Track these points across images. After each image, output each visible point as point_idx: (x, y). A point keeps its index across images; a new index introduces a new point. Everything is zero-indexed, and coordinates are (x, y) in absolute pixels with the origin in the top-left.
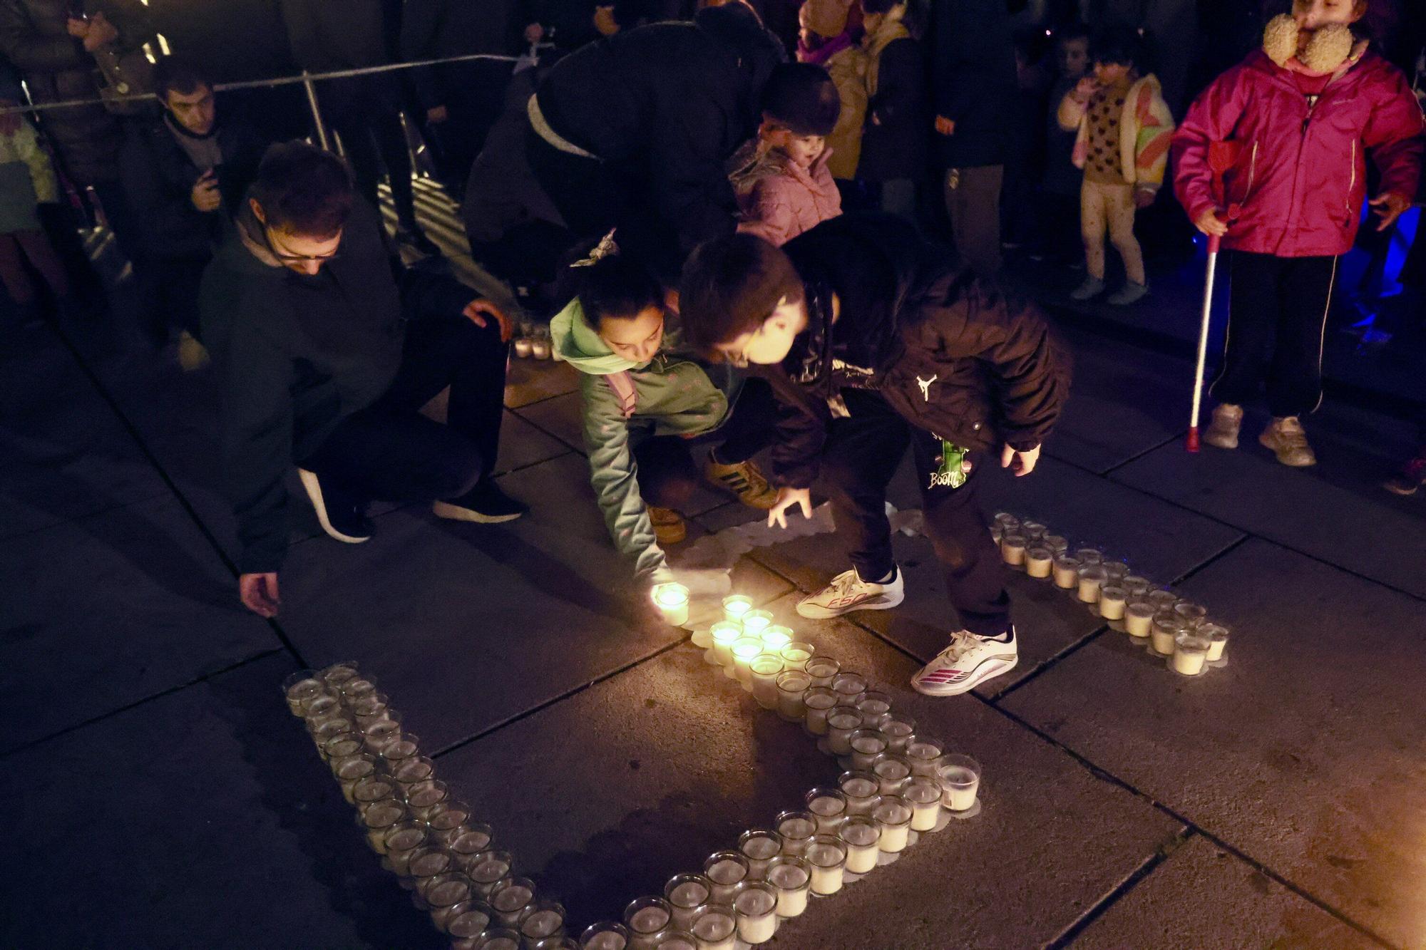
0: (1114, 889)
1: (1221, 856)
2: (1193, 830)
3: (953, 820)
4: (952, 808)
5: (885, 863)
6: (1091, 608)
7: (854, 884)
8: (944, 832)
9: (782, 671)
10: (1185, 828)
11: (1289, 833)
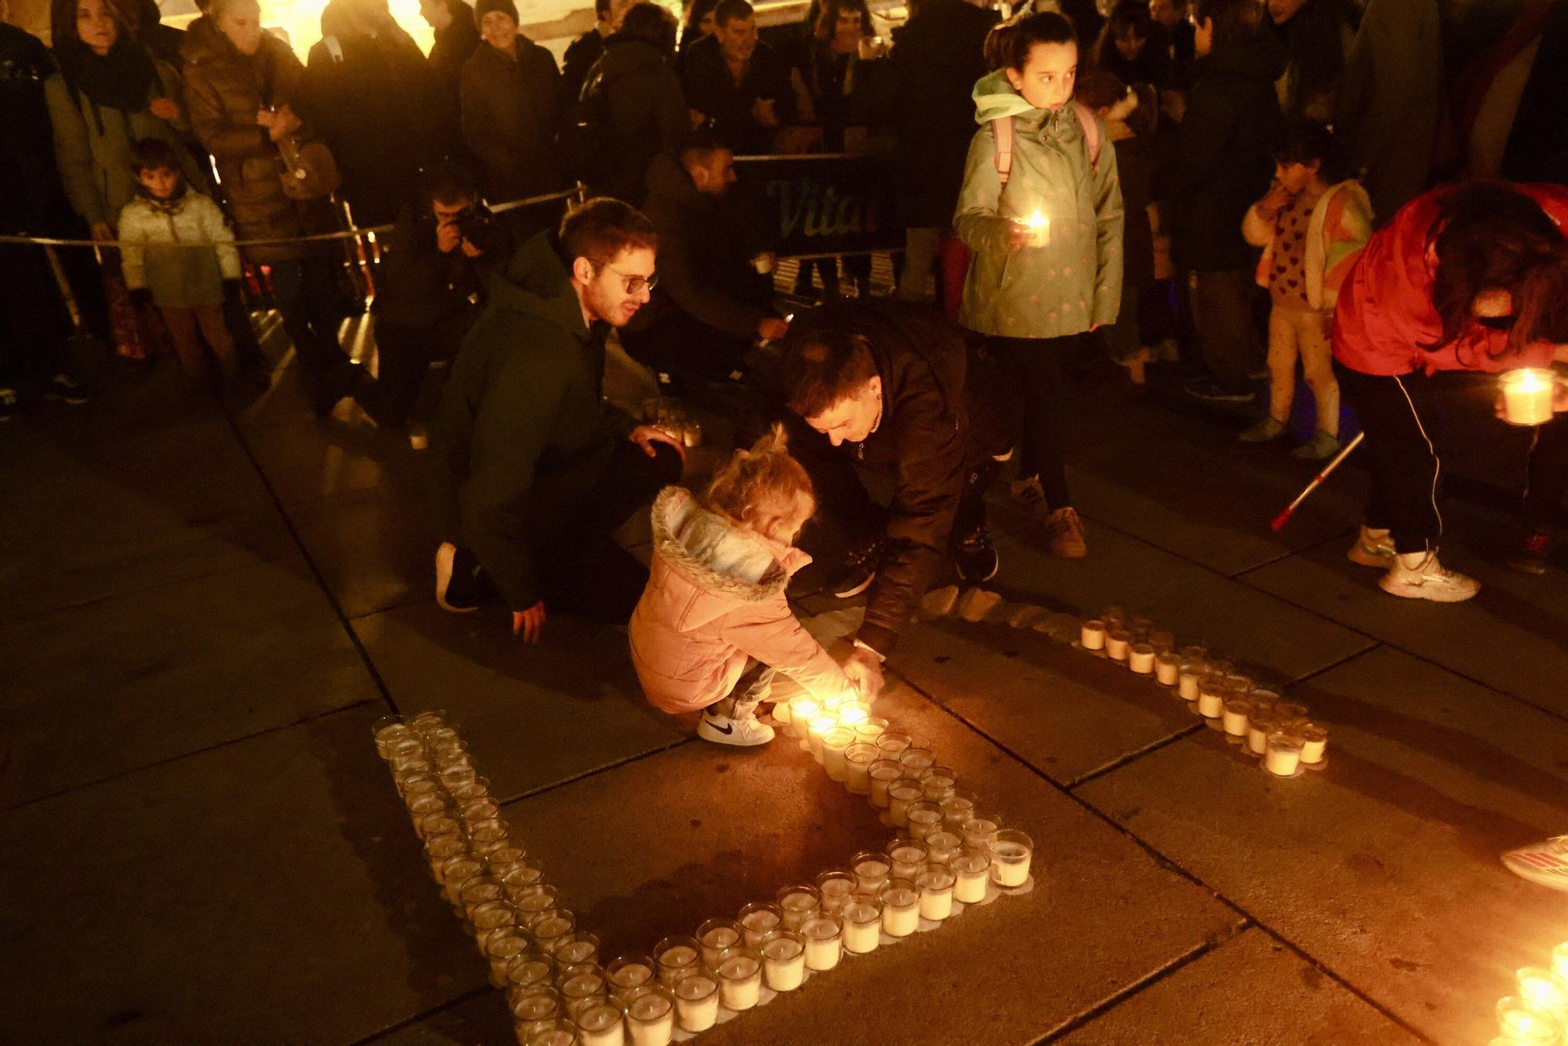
0: (1155, 972)
1: (1276, 949)
2: (1252, 922)
3: (1003, 897)
4: (1002, 883)
5: (926, 930)
6: (1190, 705)
7: (891, 946)
8: (991, 905)
9: (853, 743)
10: (1244, 920)
11: (1354, 933)
